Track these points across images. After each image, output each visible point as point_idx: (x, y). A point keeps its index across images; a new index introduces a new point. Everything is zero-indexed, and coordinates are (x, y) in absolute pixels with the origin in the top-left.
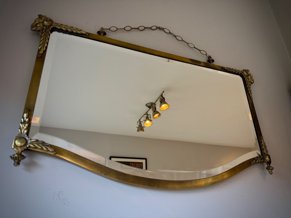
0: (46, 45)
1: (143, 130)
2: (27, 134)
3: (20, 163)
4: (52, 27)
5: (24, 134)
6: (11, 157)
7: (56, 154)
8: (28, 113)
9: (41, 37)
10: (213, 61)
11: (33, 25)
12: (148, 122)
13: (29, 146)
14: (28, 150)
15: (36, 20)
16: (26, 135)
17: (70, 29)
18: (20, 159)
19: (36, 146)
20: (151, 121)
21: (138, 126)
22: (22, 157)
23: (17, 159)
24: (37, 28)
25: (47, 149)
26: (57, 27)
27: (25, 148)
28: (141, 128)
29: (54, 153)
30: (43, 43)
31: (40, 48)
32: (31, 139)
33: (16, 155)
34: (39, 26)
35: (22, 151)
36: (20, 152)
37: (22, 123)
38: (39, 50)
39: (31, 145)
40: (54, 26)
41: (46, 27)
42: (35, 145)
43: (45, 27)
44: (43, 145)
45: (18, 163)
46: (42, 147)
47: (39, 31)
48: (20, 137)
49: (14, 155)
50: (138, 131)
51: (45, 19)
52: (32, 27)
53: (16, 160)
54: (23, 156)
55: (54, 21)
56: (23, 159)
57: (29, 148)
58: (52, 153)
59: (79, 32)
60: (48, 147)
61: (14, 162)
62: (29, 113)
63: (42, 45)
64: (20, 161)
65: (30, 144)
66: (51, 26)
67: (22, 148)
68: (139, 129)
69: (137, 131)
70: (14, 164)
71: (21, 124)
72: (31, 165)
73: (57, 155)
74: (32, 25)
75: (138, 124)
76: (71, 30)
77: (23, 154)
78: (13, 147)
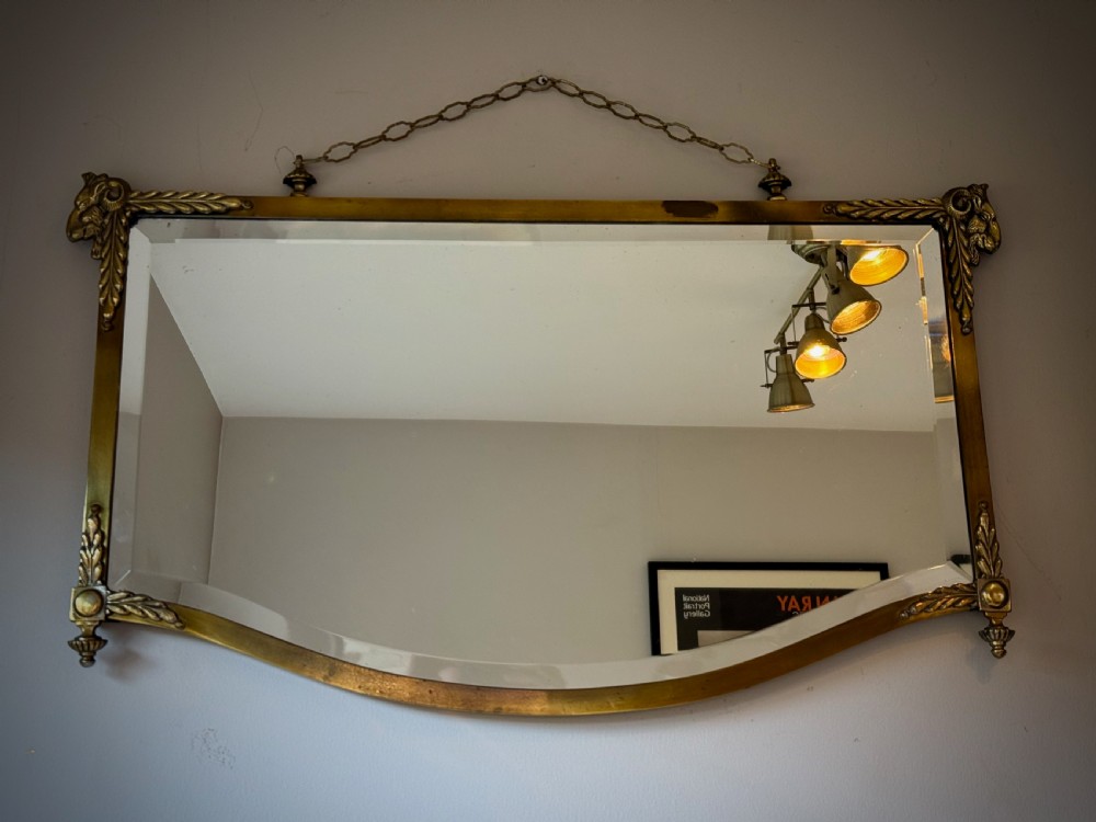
0: (118, 286)
1: (807, 401)
2: (104, 579)
3: (95, 658)
4: (128, 214)
5: (95, 579)
6: (70, 644)
7: (183, 627)
8: (97, 516)
9: (103, 260)
10: (786, 183)
11: (72, 221)
12: (817, 351)
13: (112, 613)
14: (108, 621)
15: (77, 199)
16: (99, 582)
17: (187, 204)
18: (92, 647)
19: (129, 608)
20: (835, 342)
21: (772, 377)
22: (98, 643)
23: (86, 648)
24: (85, 231)
25: (158, 615)
26: (142, 207)
27: (101, 616)
28: (789, 388)
29: (178, 624)
30: (109, 280)
31: (102, 299)
32: (113, 593)
33: (82, 639)
34: (91, 222)
35: (95, 627)
36: (92, 629)
37: (84, 548)
38: (102, 309)
39: (117, 610)
40: (134, 209)
41: (112, 217)
42: (125, 610)
43: (107, 221)
44: (146, 606)
45: (91, 660)
46: (143, 612)
47: (93, 237)
48: (86, 591)
49: (77, 639)
50: (774, 406)
51: (104, 191)
52: (70, 230)
53: (84, 650)
54: (99, 639)
55: (132, 189)
56: (99, 648)
57: (111, 617)
58: (173, 626)
59: (216, 208)
60: (158, 611)
61: (80, 657)
62: (100, 515)
63: (107, 289)
64: (94, 653)
65: (111, 604)
66: (125, 212)
67: (93, 619)
68: (780, 398)
69: (767, 407)
70: (81, 661)
71: (82, 552)
72: (125, 663)
73: (187, 630)
74: (69, 222)
75: (773, 365)
76: (191, 206)
77: (99, 632)
78: (72, 618)
